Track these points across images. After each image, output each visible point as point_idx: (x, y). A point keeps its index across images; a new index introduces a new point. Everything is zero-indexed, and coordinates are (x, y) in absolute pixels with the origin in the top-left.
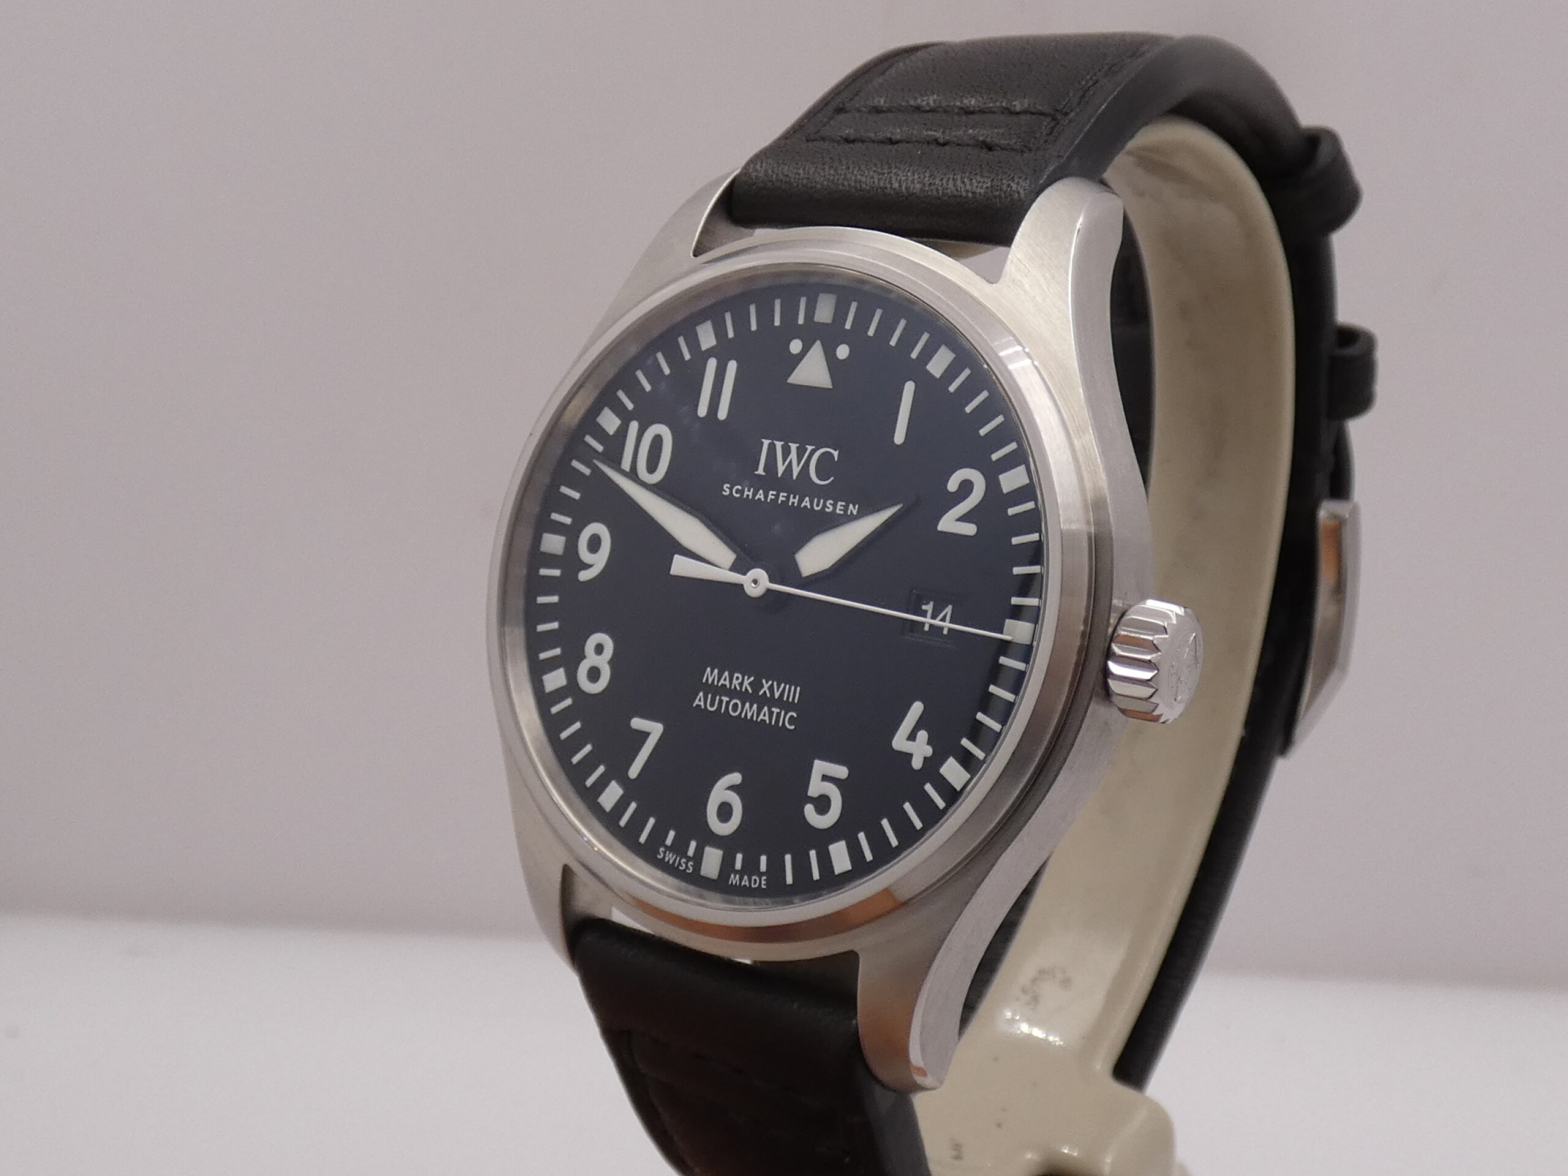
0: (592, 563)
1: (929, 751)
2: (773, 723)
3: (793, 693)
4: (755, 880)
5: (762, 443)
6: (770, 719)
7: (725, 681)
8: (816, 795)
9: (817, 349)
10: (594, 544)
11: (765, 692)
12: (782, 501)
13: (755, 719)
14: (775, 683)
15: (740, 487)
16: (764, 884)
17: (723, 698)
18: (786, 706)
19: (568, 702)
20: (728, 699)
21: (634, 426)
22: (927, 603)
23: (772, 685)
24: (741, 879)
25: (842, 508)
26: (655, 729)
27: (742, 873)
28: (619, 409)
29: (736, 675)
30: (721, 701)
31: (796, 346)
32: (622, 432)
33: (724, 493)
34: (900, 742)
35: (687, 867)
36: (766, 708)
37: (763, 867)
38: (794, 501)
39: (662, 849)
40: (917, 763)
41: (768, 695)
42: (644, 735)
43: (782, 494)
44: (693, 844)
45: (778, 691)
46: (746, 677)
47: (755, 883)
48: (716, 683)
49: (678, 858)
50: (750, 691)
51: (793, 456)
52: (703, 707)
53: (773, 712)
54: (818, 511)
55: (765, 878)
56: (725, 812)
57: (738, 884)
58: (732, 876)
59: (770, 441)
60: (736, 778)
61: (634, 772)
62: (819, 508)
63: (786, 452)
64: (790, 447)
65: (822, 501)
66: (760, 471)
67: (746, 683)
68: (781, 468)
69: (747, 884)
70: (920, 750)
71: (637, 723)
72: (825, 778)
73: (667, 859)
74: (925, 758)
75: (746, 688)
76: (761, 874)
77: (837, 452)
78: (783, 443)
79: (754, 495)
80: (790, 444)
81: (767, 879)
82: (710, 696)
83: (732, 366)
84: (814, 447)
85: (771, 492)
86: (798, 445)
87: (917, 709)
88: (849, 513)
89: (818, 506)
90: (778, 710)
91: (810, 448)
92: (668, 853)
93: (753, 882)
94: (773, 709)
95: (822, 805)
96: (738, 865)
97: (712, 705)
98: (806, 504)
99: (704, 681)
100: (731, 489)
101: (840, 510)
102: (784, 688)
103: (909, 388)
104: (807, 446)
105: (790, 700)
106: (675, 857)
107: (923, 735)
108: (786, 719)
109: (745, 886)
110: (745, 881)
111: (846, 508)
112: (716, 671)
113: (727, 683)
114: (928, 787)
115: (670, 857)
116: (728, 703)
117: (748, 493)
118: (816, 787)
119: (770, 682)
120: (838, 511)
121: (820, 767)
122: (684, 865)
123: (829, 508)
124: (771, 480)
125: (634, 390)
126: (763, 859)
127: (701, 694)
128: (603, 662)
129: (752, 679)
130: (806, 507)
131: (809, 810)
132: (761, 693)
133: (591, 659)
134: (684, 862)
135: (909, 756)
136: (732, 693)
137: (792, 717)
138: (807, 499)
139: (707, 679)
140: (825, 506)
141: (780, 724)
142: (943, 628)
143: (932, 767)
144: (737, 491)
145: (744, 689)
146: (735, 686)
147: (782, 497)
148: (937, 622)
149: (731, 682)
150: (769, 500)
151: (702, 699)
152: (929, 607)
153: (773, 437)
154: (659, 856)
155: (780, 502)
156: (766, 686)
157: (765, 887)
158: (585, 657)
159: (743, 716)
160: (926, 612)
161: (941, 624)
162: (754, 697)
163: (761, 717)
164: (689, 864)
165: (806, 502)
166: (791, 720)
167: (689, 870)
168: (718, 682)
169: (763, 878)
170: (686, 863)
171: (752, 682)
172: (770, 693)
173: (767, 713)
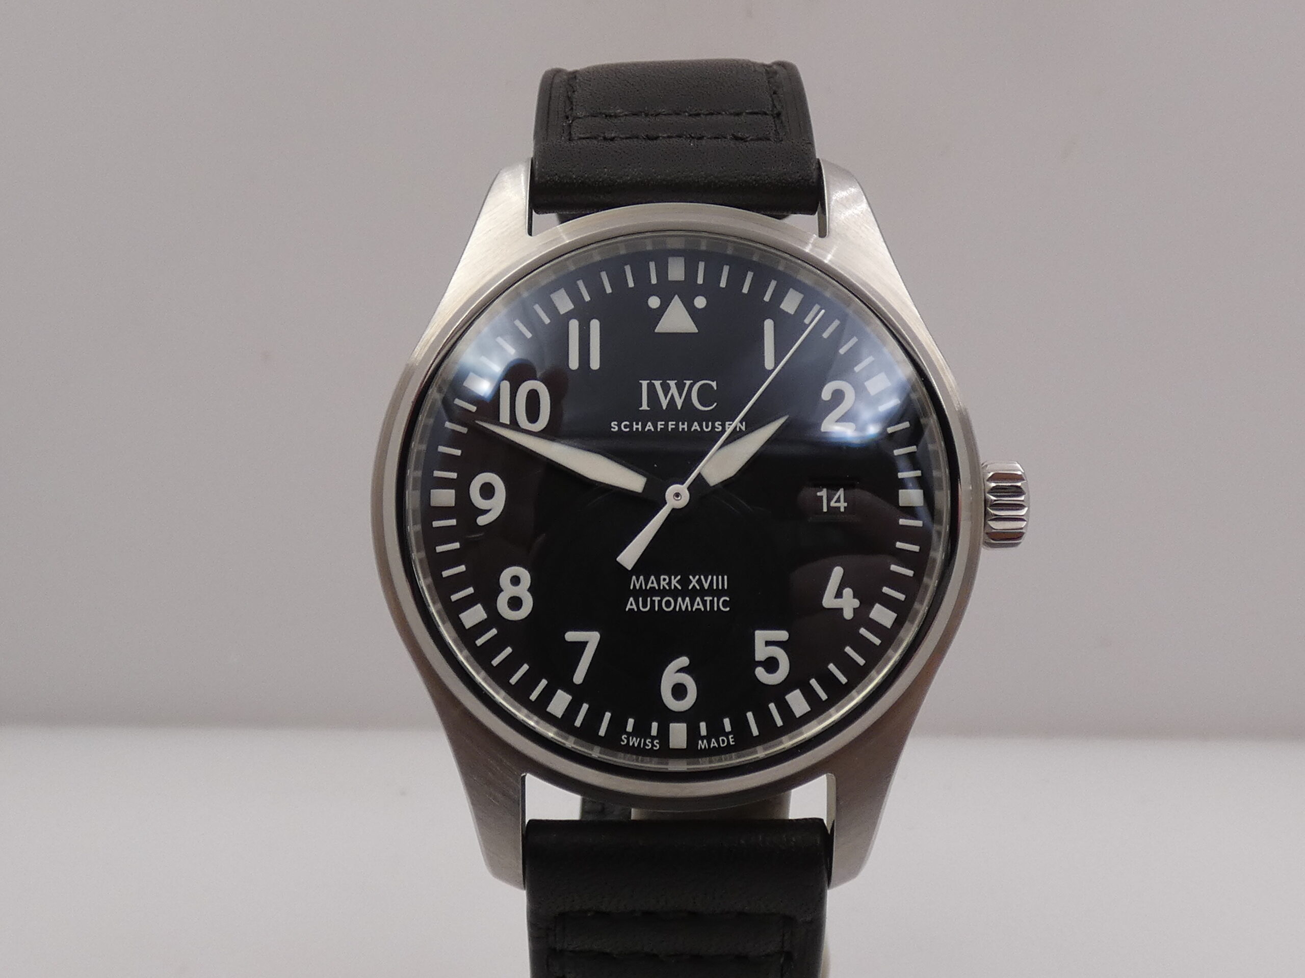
0: (488, 509)
1: (856, 603)
2: (708, 609)
3: (722, 582)
4: (723, 741)
6: (705, 606)
7: (652, 583)
8: (763, 659)
9: (677, 304)
10: (488, 491)
11: (694, 586)
12: (672, 429)
13: (690, 609)
14: (702, 577)
15: (628, 423)
16: (733, 742)
17: (654, 598)
18: (718, 593)
19: (494, 632)
20: (659, 598)
21: (506, 387)
22: (821, 490)
23: (700, 578)
24: (709, 743)
26: (593, 638)
27: (708, 738)
28: (485, 373)
29: (662, 577)
31: (654, 302)
33: (612, 430)
34: (829, 601)
35: (653, 745)
36: (698, 599)
37: (728, 728)
38: (683, 426)
39: (624, 737)
40: (848, 614)
41: (698, 587)
42: (581, 646)
43: (670, 423)
44: (655, 725)
45: (706, 582)
46: (673, 577)
47: (723, 743)
48: (644, 588)
49: (643, 740)
50: (680, 588)
51: (674, 390)
52: (636, 610)
53: (706, 600)
54: (708, 432)
55: (732, 736)
56: (679, 691)
57: (707, 746)
58: (700, 742)
59: (648, 381)
60: (684, 661)
61: (579, 677)
62: (709, 429)
63: (666, 388)
65: (710, 423)
67: (674, 582)
69: (716, 745)
70: (848, 604)
71: (571, 636)
72: (768, 643)
73: (631, 744)
74: (855, 610)
75: (675, 586)
76: (727, 735)
79: (644, 426)
81: (734, 736)
82: (640, 599)
83: (595, 325)
84: (692, 381)
85: (659, 423)
87: (837, 573)
89: (707, 427)
90: (711, 598)
91: (688, 383)
92: (631, 738)
93: (721, 742)
94: (706, 598)
95: (771, 665)
96: (703, 731)
97: (645, 606)
98: (696, 428)
99: (632, 587)
100: (619, 426)
102: (712, 579)
103: (769, 325)
104: (685, 381)
105: (720, 587)
106: (638, 739)
107: (848, 592)
108: (720, 604)
109: (714, 747)
110: (714, 743)
112: (642, 577)
113: (655, 585)
114: (863, 631)
115: (634, 741)
116: (660, 602)
117: (637, 426)
118: (761, 652)
119: (697, 577)
121: (761, 636)
122: (650, 745)
123: (718, 428)
124: (656, 412)
125: (498, 355)
126: (727, 722)
127: (631, 599)
128: (523, 591)
129: (679, 577)
130: (696, 430)
132: (690, 587)
133: (508, 591)
134: (649, 742)
135: (840, 610)
136: (662, 593)
137: (724, 601)
138: (696, 423)
139: (634, 585)
141: (716, 609)
142: (839, 508)
143: (862, 615)
144: (626, 426)
145: (673, 587)
146: (663, 586)
147: (671, 425)
148: (833, 504)
149: (659, 584)
150: (659, 430)
151: (633, 603)
152: (823, 493)
153: (651, 377)
154: (622, 743)
155: (670, 430)
156: (694, 581)
157: (734, 743)
158: (502, 591)
159: (677, 609)
160: (822, 497)
161: (837, 505)
162: (685, 591)
163: (696, 607)
164: (655, 742)
165: (696, 426)
166: (725, 604)
167: (656, 746)
168: (646, 586)
169: (730, 737)
170: (652, 742)
171: (679, 580)
172: (699, 585)
173: (701, 603)
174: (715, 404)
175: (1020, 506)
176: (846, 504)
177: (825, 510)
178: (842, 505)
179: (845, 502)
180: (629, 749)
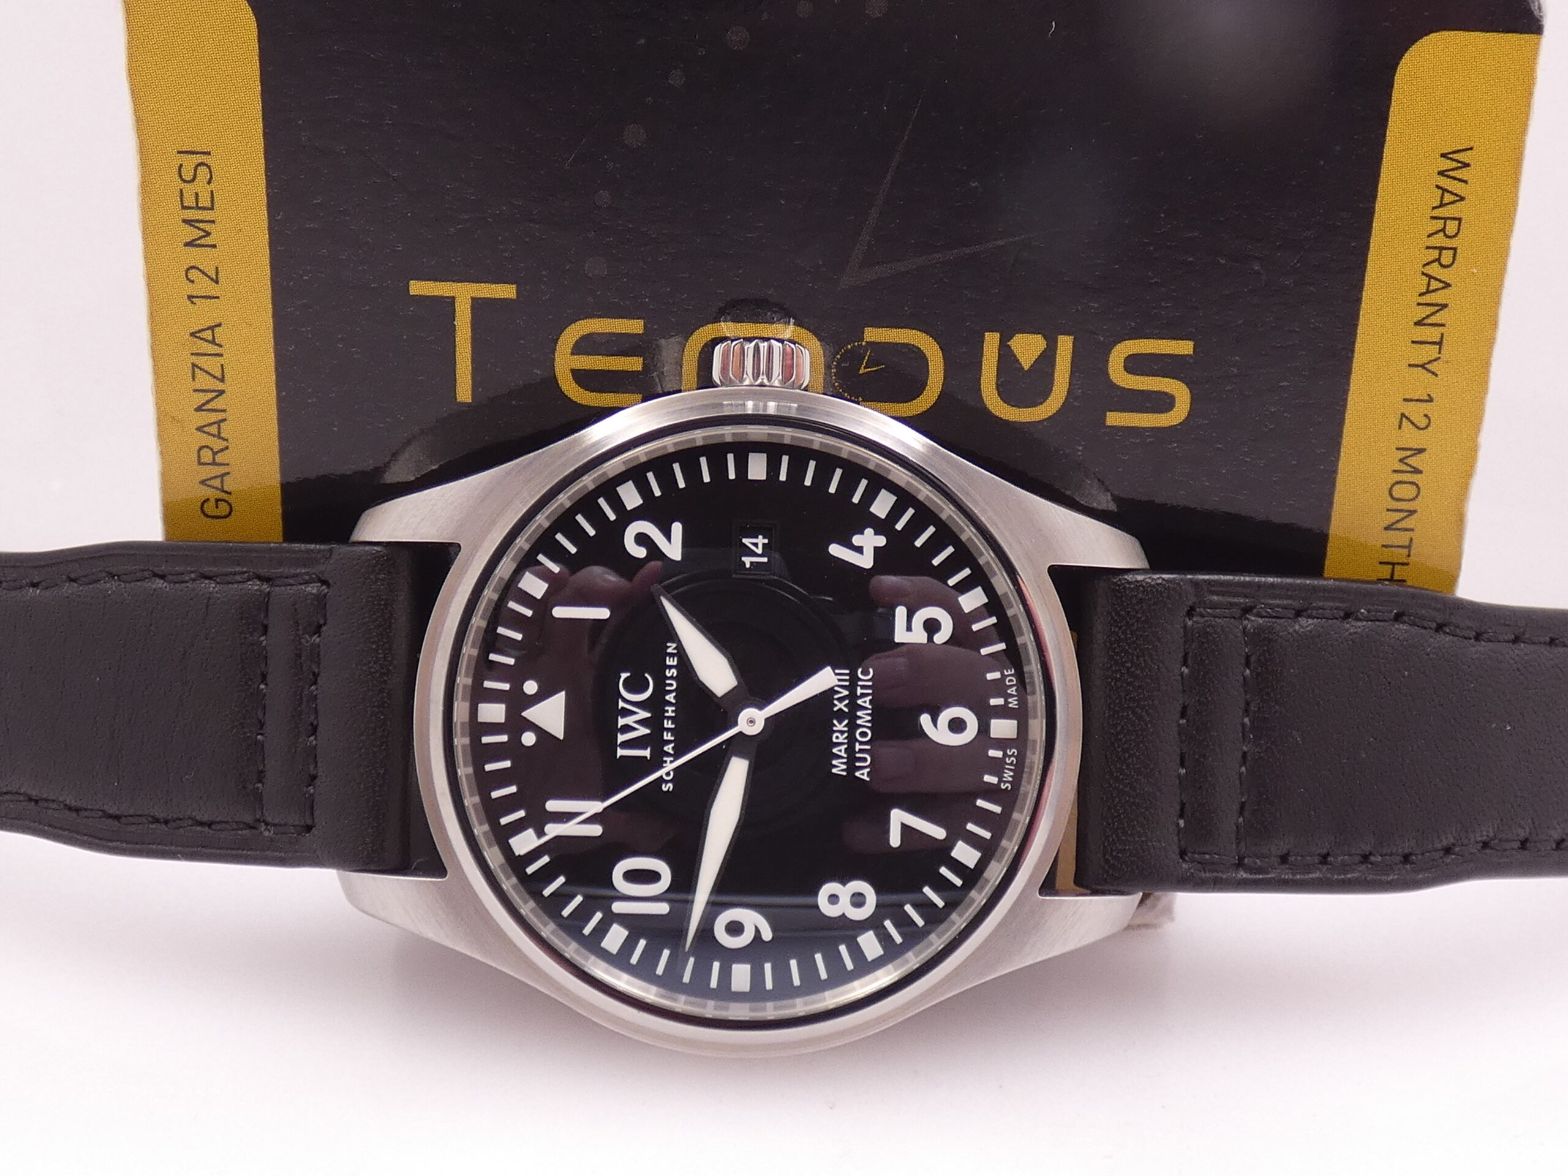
0: (754, 928)
1: (869, 531)
2: (870, 691)
3: (841, 675)
4: (1010, 681)
5: (621, 756)
6: (867, 695)
7: (842, 751)
8: (926, 635)
9: (530, 714)
10: (735, 928)
11: (845, 705)
12: (672, 724)
13: (870, 711)
14: (836, 697)
15: (664, 772)
16: (1012, 670)
17: (857, 750)
18: (854, 680)
19: (888, 924)
20: (857, 744)
21: (618, 907)
22: (744, 563)
23: (837, 699)
24: (1012, 696)
25: (671, 659)
26: (898, 817)
27: (1007, 696)
28: (602, 930)
29: (834, 740)
30: (861, 751)
31: (529, 739)
32: (625, 920)
33: (671, 789)
34: (866, 561)
35: (1013, 755)
36: (859, 702)
37: (997, 675)
38: (670, 711)
39: (1003, 787)
40: (881, 541)
41: (847, 702)
42: (907, 830)
43: (666, 726)
44: (992, 753)
45: (840, 692)
47: (1012, 681)
48: (845, 760)
49: (1007, 767)
50: (846, 722)
52: (869, 769)
53: (861, 693)
54: (677, 685)
55: (1005, 671)
56: (957, 725)
57: (1016, 698)
58: (1010, 705)
60: (925, 719)
61: (938, 833)
62: (674, 683)
63: (627, 728)
64: (622, 726)
65: (668, 682)
66: (647, 753)
69: (1014, 688)
70: (870, 540)
71: (895, 840)
72: (909, 628)
73: (1010, 779)
74: (876, 534)
75: (845, 726)
76: (1004, 676)
80: (619, 726)
81: (1005, 669)
82: (857, 764)
83: (552, 805)
84: (620, 701)
85: (665, 738)
87: (836, 550)
88: (675, 651)
89: (671, 685)
90: (859, 688)
91: (621, 704)
92: (1004, 779)
93: (1011, 683)
94: (859, 694)
95: (932, 626)
96: (1000, 701)
97: (865, 760)
98: (672, 697)
99: (845, 773)
100: (666, 781)
101: (673, 661)
102: (838, 686)
103: (559, 612)
105: (847, 678)
106: (1006, 771)
107: (857, 540)
108: (865, 678)
109: (1017, 690)
110: (1013, 691)
111: (672, 655)
112: (834, 762)
113: (843, 747)
114: (899, 526)
115: (1008, 775)
116: (861, 743)
118: (918, 636)
119: (836, 702)
120: (675, 663)
121: (901, 636)
122: (1012, 759)
123: (673, 673)
124: (654, 741)
125: (583, 914)
126: (990, 676)
127: (857, 774)
128: (844, 891)
129: (835, 722)
130: (675, 697)
131: (940, 638)
132: (846, 710)
133: (844, 908)
134: (1009, 760)
135: (877, 550)
136: (852, 740)
137: (862, 673)
138: (667, 698)
139: (842, 770)
141: (870, 683)
142: (764, 544)
143: (882, 526)
145: (846, 729)
146: (845, 738)
147: (668, 724)
148: (759, 551)
149: (842, 744)
150: (673, 738)
151: (861, 772)
152: (747, 561)
153: (614, 745)
154: (1009, 788)
155: (673, 726)
156: (839, 705)
157: (1014, 669)
158: (844, 914)
159: (870, 724)
160: (752, 563)
161: (760, 546)
162: (851, 716)
163: (867, 705)
164: (1010, 754)
165: (670, 698)
166: (865, 673)
167: (1014, 753)
168: (843, 758)
169: (1006, 673)
170: (1010, 757)
171: (838, 722)
172: (844, 700)
173: (863, 700)
174: (647, 675)
176: (760, 537)
177: (765, 560)
178: (761, 540)
179: (757, 537)
180: (1017, 782)
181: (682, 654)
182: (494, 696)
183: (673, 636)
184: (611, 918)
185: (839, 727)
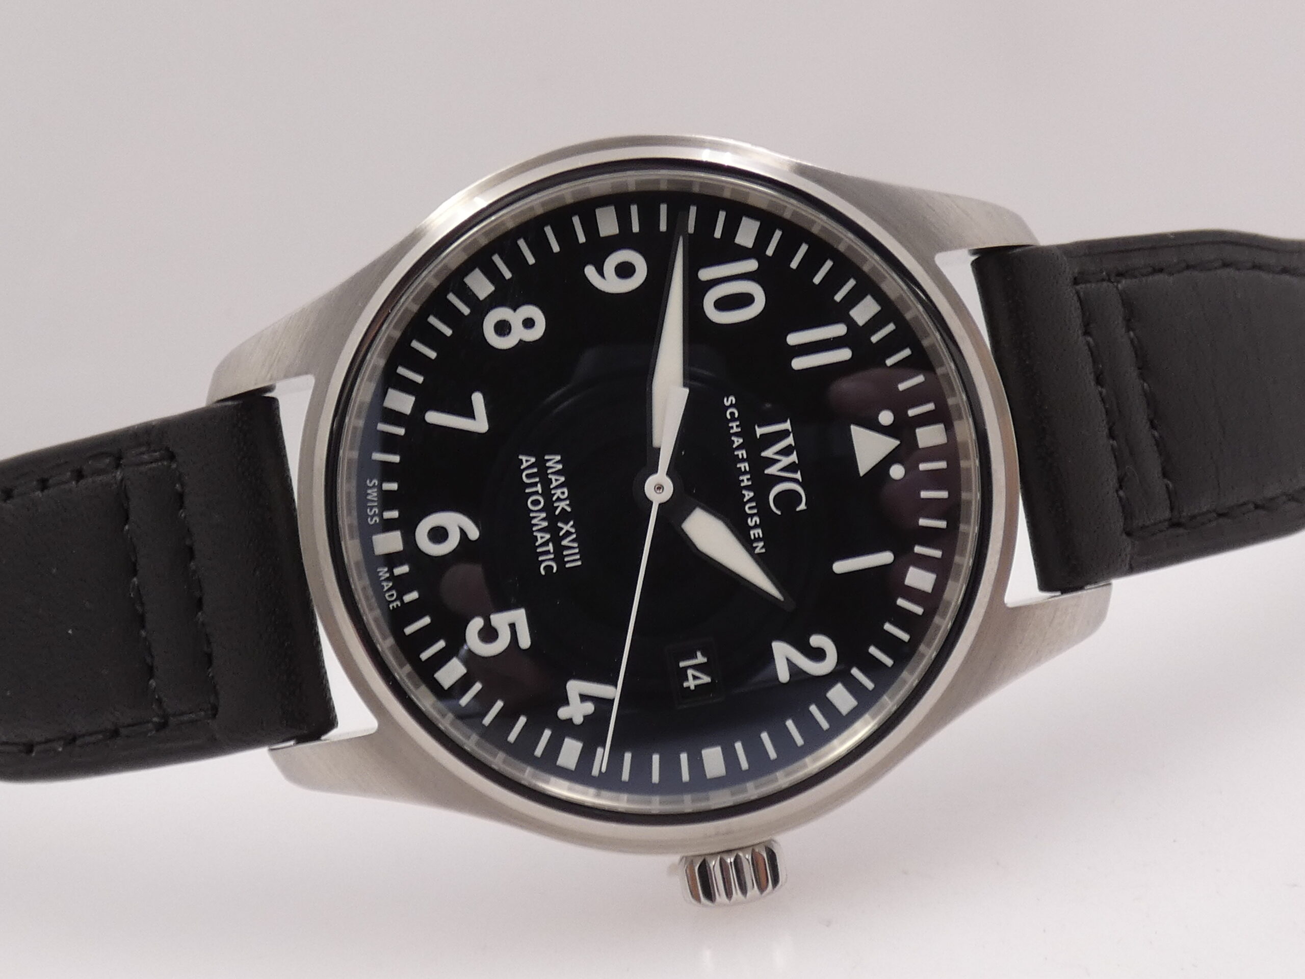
0: (605, 275)
1: (578, 720)
2: (539, 550)
3: (573, 560)
4: (392, 595)
5: (785, 421)
6: (542, 545)
7: (555, 480)
8: (493, 623)
9: (891, 443)
10: (625, 271)
11: (562, 529)
12: (740, 468)
13: (534, 528)
14: (574, 536)
15: (736, 415)
16: (393, 607)
17: (539, 485)
18: (559, 557)
19: (466, 311)
20: (540, 492)
21: (751, 265)
22: (703, 655)
23: (572, 533)
24: (387, 580)
25: (757, 536)
26: (480, 424)
27: (392, 578)
28: (762, 239)
30: (535, 484)
31: (886, 417)
32: (742, 254)
33: (725, 399)
34: (574, 687)
35: (372, 517)
36: (548, 536)
37: (407, 598)
38: (745, 480)
39: (375, 481)
40: (563, 713)
41: (561, 534)
42: (469, 413)
43: (746, 464)
44: (394, 514)
45: (569, 542)
47: (390, 596)
48: (549, 471)
49: (376, 504)
50: (557, 512)
51: (786, 461)
52: (522, 467)
53: (548, 545)
54: (745, 511)
55: (399, 605)
56: (438, 534)
57: (382, 579)
58: (386, 569)
59: (790, 430)
60: (474, 533)
61: (433, 417)
62: (748, 511)
63: (786, 452)
64: (792, 453)
65: (755, 511)
66: (760, 431)
68: (769, 453)
69: (386, 588)
70: (575, 711)
71: (478, 399)
72: (512, 626)
73: (369, 491)
74: (571, 720)
75: (557, 507)
76: (400, 598)
77: (805, 508)
78: (793, 444)
79: (736, 434)
81: (399, 607)
82: (535, 470)
83: (845, 354)
84: (801, 480)
85: (744, 452)
86: (797, 462)
87: (609, 692)
89: (750, 508)
90: (552, 550)
91: (798, 476)
92: (376, 490)
93: (390, 593)
94: (551, 545)
95: (488, 634)
96: (398, 571)
97: (528, 476)
98: (746, 495)
99: (546, 457)
100: (731, 406)
101: (754, 535)
102: (574, 548)
103: (886, 557)
105: (566, 559)
106: (376, 499)
107: (589, 708)
108: (547, 562)
109: (383, 587)
110: (387, 585)
111: (758, 539)
112: (560, 466)
113: (554, 484)
114: (548, 733)
115: (372, 494)
116: (536, 493)
117: (735, 427)
118: (500, 620)
119: (573, 530)
121: (519, 616)
122: (372, 513)
123: (751, 521)
124: (755, 446)
125: (786, 250)
126: (415, 595)
127: (533, 460)
128: (519, 334)
129: (569, 509)
130: (744, 496)
131: (477, 623)
132: (560, 525)
133: (516, 317)
134: (375, 511)
135: (565, 702)
136: (547, 493)
137: (552, 567)
138: (752, 494)
139: (550, 460)
140: (752, 516)
141: (541, 559)
142: (687, 680)
143: (566, 728)
144: (732, 414)
145: (556, 505)
146: (555, 494)
147: (744, 466)
148: (690, 672)
149: (556, 487)
150: (736, 453)
151: (529, 463)
152: (701, 659)
153: (796, 431)
154: (368, 481)
155: (738, 466)
156: (568, 527)
157: (391, 608)
158: (515, 310)
159: (532, 515)
160: (695, 657)
161: (690, 677)
162: (553, 519)
163: (539, 535)
164: (376, 518)
165: (748, 495)
166: (549, 568)
167: (371, 520)
168: (553, 473)
169: (398, 603)
170: (375, 515)
171: (566, 510)
172: (564, 534)
173: (544, 540)
174: (779, 513)
175: (729, 894)
176: (692, 688)
177: (682, 664)
178: (691, 684)
179: (696, 686)
180: (362, 491)
181: (747, 543)
182: (933, 453)
183: (760, 560)
184: (757, 251)
185: (563, 505)
